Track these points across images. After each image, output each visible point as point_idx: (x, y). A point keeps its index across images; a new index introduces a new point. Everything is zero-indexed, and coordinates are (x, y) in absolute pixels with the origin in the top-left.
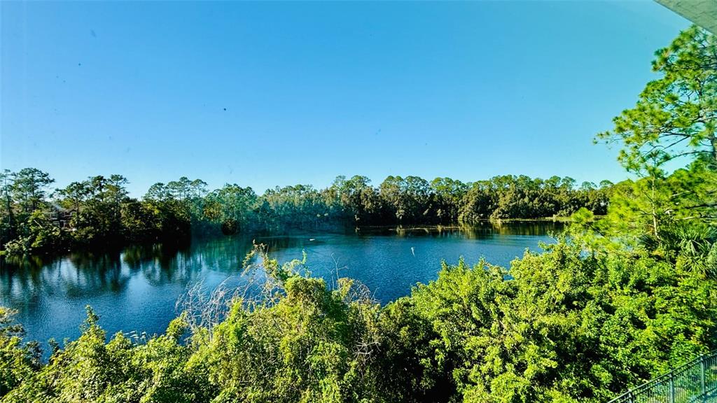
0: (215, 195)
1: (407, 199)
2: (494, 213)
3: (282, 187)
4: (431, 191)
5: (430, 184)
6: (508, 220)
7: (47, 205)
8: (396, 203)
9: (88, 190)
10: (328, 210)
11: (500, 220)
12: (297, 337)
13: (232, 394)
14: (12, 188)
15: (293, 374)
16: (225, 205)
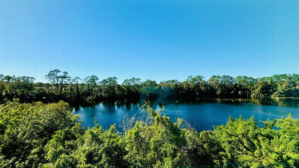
0: (143, 83)
1: (222, 86)
2: (274, 94)
3: (166, 81)
4: (235, 82)
5: (235, 79)
6: (284, 98)
7: (97, 86)
8: (217, 87)
9: (107, 82)
10: (184, 90)
11: (278, 97)
12: (157, 139)
13: (131, 155)
14: (89, 81)
15: (154, 153)
16: (146, 88)
